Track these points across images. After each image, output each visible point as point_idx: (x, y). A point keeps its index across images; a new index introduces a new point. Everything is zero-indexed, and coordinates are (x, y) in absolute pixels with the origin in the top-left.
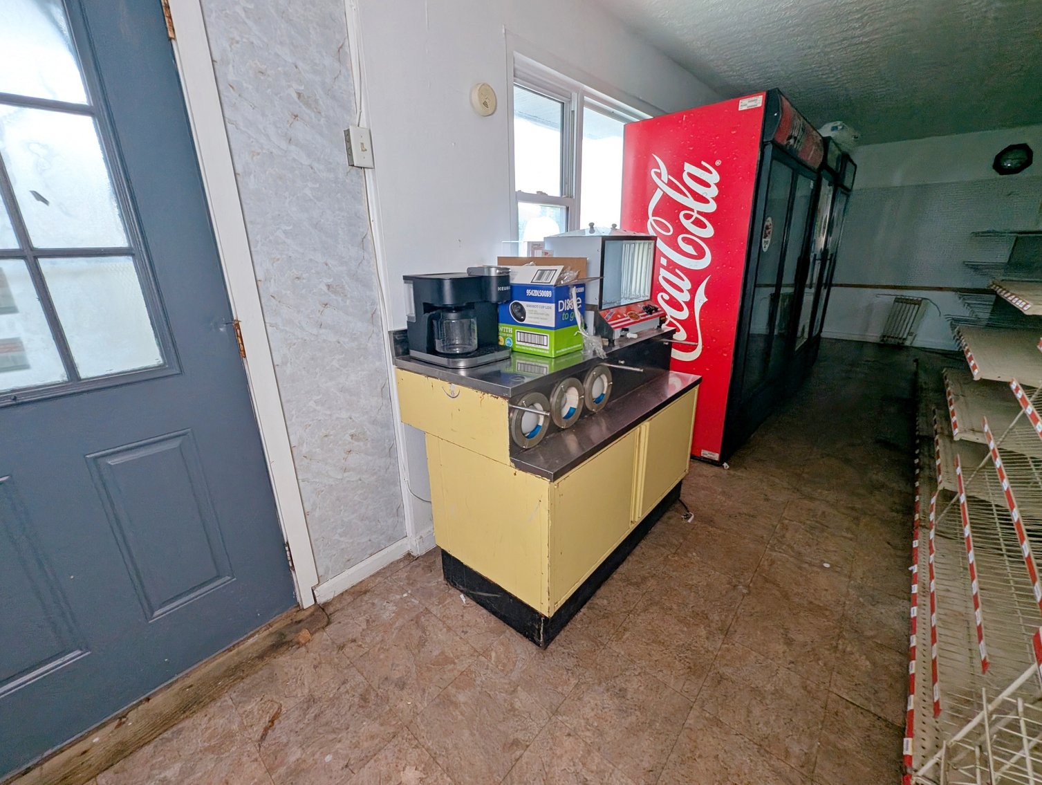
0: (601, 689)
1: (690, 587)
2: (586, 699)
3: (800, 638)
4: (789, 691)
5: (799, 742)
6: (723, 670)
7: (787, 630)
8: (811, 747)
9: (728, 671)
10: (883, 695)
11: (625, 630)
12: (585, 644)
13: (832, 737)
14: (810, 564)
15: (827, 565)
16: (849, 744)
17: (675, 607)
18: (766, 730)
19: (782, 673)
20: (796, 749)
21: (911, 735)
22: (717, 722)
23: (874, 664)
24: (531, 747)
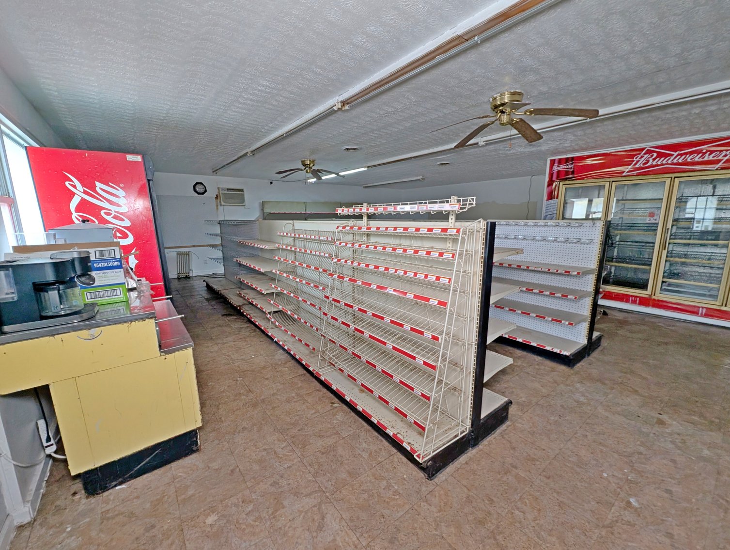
0: (237, 435)
1: (224, 391)
2: (236, 441)
3: (268, 376)
4: (279, 388)
5: (293, 393)
6: (261, 398)
7: (263, 377)
8: (295, 392)
9: (263, 397)
10: (295, 371)
11: (221, 418)
12: (213, 434)
13: (296, 386)
14: (249, 359)
15: (253, 357)
16: (300, 385)
17: (227, 400)
18: (285, 398)
19: (274, 386)
20: (293, 395)
21: (310, 366)
22: (274, 408)
23: (287, 368)
24: (239, 465)
